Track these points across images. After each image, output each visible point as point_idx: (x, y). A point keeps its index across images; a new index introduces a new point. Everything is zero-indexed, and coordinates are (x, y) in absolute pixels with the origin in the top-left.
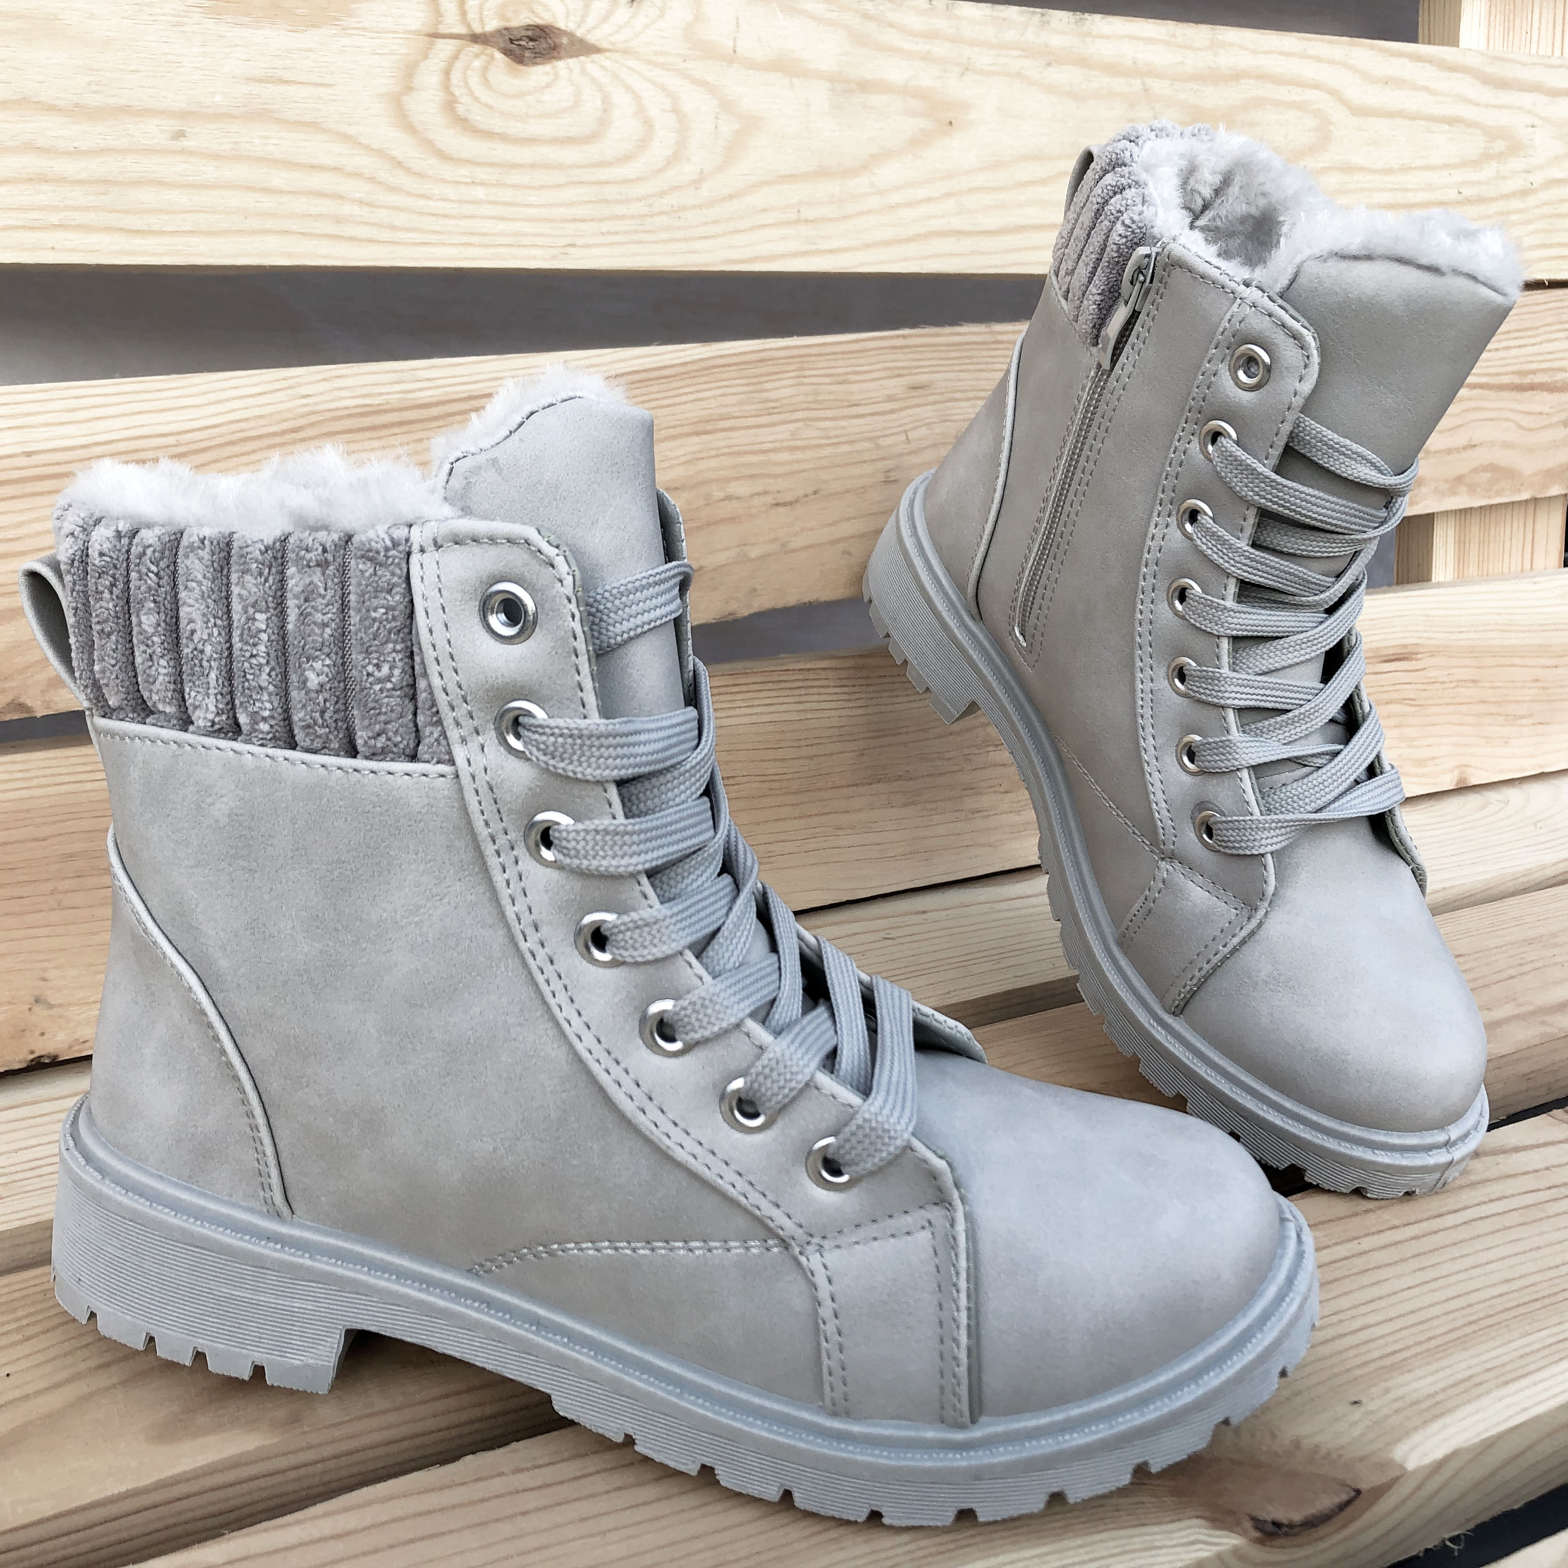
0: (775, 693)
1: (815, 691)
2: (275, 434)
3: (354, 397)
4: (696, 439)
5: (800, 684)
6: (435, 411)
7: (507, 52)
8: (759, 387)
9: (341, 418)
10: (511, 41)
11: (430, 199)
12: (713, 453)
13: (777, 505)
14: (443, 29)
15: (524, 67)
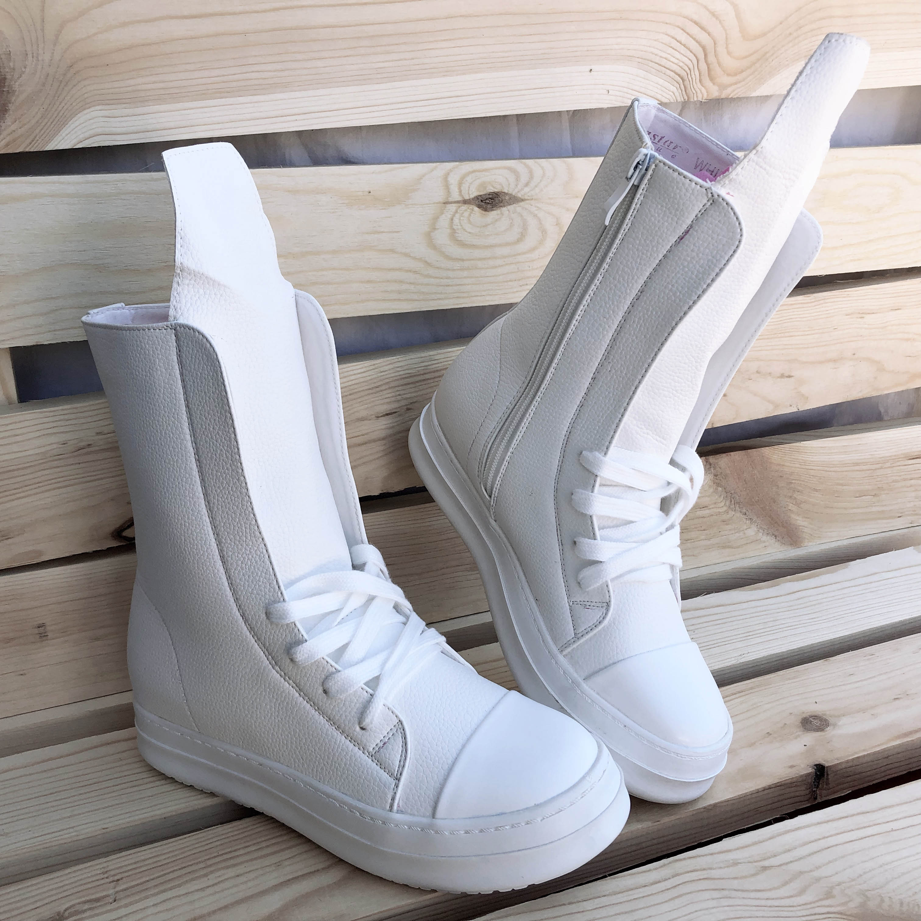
7: (479, 207)
10: (482, 201)
14: (450, 199)
15: (487, 213)
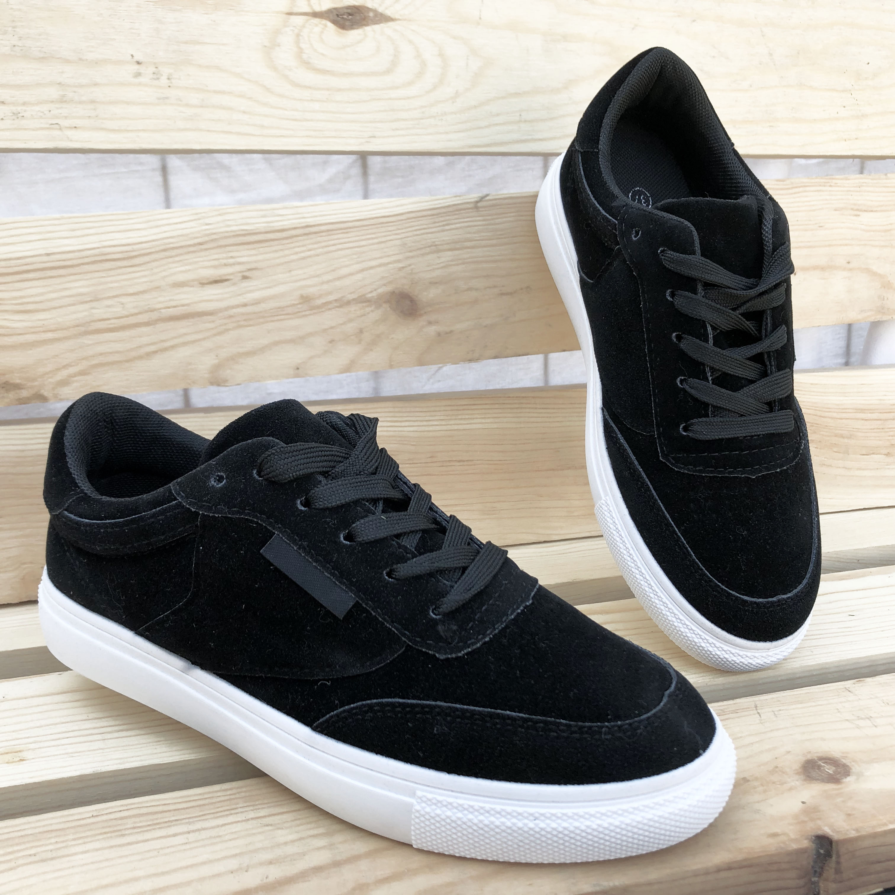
0: (500, 411)
1: (528, 410)
2: (190, 246)
3: (237, 225)
4: (450, 253)
5: (517, 406)
6: (285, 234)
7: (334, 22)
8: (492, 222)
9: (229, 237)
10: (338, 15)
11: (286, 110)
12: (460, 262)
13: (502, 294)
14: (296, 10)
15: (345, 31)
